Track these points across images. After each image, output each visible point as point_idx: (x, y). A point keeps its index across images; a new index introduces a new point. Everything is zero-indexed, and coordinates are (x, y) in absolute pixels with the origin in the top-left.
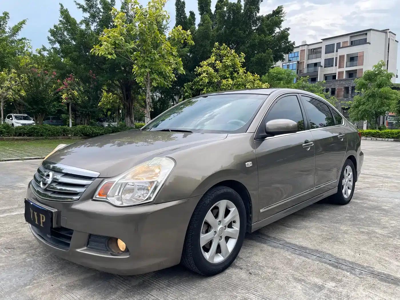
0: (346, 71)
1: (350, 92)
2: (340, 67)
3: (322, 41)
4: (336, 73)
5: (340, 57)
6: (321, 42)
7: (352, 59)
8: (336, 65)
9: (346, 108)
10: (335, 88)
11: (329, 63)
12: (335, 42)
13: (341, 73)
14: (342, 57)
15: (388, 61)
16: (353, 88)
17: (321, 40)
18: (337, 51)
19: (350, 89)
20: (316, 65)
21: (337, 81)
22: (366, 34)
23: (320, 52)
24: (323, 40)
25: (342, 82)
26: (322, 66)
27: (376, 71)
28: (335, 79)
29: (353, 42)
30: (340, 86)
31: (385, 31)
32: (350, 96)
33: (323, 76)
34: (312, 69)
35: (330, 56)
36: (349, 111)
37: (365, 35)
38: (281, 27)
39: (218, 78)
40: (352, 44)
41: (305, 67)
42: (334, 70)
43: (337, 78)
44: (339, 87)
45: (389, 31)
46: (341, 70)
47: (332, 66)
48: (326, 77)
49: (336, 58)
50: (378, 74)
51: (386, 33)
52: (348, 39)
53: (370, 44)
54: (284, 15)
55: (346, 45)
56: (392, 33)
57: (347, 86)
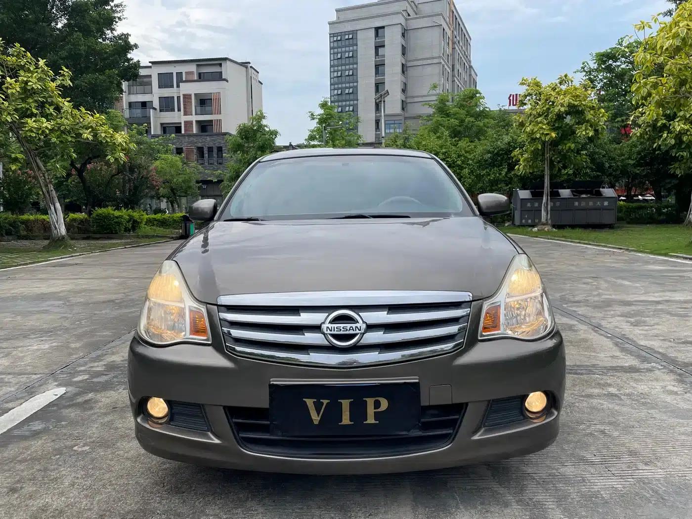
0: (196, 121)
1: (206, 155)
2: (185, 114)
3: (150, 65)
4: (181, 123)
5: (184, 96)
6: (150, 67)
7: (204, 102)
8: (179, 110)
9: (215, 182)
10: (182, 148)
11: (167, 104)
12: (174, 70)
13: (188, 124)
14: (187, 97)
15: (252, 110)
16: (210, 150)
17: (150, 62)
18: (178, 86)
19: (206, 151)
20: (144, 104)
21: (184, 136)
22: (220, 65)
23: (150, 84)
24: (153, 63)
25: (192, 139)
26: (155, 109)
27: (254, 126)
28: (180, 132)
29: (202, 74)
30: (190, 145)
31: (245, 65)
32: (206, 162)
33: (159, 126)
34: (138, 112)
35: (167, 92)
36: (221, 186)
37: (218, 66)
38: (114, 29)
39: (13, 114)
40: (201, 78)
41: (125, 108)
42: (176, 117)
43: (183, 132)
44: (187, 146)
45: (250, 65)
46: (188, 118)
47: (173, 110)
48: (165, 128)
49: (179, 98)
50: (258, 130)
51: (247, 67)
52: (193, 68)
53: (227, 81)
54: (122, 9)
55: (190, 78)
56: (254, 69)
57: (200, 145)
